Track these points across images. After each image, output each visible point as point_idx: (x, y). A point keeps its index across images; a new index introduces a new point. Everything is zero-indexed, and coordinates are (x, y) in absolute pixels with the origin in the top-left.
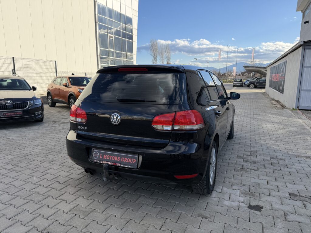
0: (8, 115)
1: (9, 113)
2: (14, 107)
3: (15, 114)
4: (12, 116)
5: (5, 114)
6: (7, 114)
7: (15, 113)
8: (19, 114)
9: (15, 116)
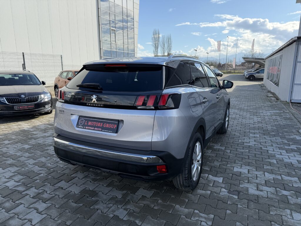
0: (22, 108)
1: (22, 106)
2: (27, 100)
3: (28, 108)
4: (25, 109)
5: (19, 107)
6: (20, 107)
7: (28, 106)
8: (32, 107)
9: (28, 109)
